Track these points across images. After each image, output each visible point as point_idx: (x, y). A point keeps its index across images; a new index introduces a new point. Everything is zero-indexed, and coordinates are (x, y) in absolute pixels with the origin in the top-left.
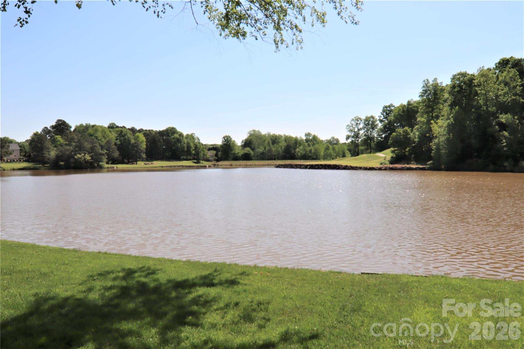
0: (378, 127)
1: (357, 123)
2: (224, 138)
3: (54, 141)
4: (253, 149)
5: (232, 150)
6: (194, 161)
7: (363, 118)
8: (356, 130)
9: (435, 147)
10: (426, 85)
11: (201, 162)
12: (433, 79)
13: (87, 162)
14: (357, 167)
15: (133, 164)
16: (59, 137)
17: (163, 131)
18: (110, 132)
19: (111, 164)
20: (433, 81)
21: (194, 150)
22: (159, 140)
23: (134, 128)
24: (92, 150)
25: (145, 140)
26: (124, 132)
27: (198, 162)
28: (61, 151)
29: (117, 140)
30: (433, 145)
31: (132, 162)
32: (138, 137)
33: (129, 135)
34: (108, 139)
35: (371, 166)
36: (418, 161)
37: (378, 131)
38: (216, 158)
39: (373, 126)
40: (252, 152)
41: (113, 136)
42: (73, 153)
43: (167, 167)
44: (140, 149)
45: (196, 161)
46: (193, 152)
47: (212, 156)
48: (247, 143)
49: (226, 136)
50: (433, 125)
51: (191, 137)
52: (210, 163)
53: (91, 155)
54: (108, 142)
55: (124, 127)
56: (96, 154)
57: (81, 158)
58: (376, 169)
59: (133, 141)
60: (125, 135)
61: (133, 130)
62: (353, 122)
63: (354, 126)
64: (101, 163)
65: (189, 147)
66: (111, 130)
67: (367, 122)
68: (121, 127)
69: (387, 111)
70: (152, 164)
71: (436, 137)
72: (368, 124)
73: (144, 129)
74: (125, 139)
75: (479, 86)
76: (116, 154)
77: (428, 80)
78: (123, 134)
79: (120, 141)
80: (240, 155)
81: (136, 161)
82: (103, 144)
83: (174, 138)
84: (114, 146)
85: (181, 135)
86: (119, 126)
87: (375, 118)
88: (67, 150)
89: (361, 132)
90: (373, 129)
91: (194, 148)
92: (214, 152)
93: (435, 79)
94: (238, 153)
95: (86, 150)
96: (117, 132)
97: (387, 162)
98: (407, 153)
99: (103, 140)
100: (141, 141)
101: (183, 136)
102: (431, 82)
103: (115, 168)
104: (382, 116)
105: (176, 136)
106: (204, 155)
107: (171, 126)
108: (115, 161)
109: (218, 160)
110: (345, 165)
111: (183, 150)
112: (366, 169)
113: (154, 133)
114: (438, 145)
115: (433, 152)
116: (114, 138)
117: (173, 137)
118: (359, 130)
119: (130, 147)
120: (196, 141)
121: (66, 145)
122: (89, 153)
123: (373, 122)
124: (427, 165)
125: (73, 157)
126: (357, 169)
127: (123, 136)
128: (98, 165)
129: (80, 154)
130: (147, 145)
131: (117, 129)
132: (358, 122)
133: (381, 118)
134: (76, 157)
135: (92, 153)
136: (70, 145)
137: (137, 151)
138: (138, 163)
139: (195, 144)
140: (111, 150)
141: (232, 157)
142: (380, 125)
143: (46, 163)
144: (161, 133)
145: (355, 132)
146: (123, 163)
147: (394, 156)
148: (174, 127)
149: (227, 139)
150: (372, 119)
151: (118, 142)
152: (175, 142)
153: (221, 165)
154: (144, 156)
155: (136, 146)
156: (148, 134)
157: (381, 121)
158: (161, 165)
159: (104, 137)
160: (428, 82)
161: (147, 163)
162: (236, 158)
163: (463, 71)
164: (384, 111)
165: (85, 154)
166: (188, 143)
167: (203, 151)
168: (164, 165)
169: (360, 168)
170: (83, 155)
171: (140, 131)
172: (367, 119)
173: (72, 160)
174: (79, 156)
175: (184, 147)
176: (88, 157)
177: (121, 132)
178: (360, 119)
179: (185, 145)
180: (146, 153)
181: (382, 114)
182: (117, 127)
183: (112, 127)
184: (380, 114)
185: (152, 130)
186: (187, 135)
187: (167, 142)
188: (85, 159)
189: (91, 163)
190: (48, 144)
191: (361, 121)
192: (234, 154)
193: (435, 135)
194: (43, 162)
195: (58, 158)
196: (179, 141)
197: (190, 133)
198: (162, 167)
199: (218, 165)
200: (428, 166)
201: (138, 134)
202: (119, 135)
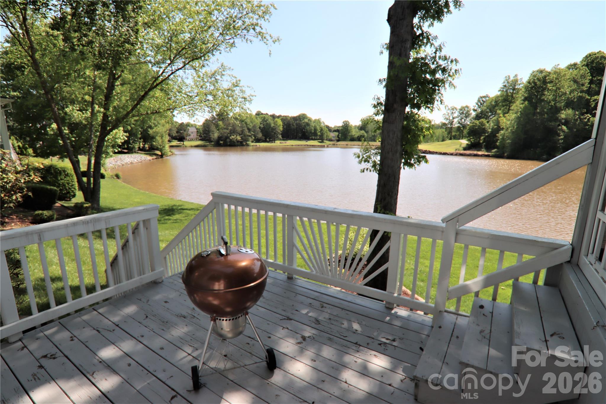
0: (472, 116)
1: (452, 112)
2: (344, 122)
3: (217, 126)
4: (367, 132)
5: (349, 132)
6: (319, 141)
7: (459, 107)
8: (451, 118)
9: (501, 137)
10: (507, 80)
11: (325, 141)
12: (514, 76)
13: (238, 141)
14: (434, 152)
15: (272, 142)
16: (220, 123)
17: (296, 117)
18: (256, 118)
19: (255, 142)
20: (514, 77)
21: (320, 132)
22: (293, 124)
23: (274, 114)
24: (242, 133)
25: (282, 124)
26: (266, 118)
27: (322, 142)
28: (221, 134)
29: (261, 124)
30: (500, 135)
31: (272, 141)
32: (277, 121)
33: (270, 120)
34: (254, 124)
35: (445, 152)
36: (488, 149)
37: (471, 120)
38: (338, 139)
39: (467, 115)
40: (366, 134)
41: (258, 121)
42: (229, 135)
43: (296, 145)
44: (277, 132)
45: (320, 141)
46: (319, 134)
47: (334, 137)
48: (363, 127)
49: (346, 121)
50: (502, 119)
51: (318, 121)
52: (331, 143)
53: (241, 136)
54: (254, 126)
55: (267, 114)
56: (245, 136)
57: (234, 139)
58: (448, 155)
59: (272, 125)
60: (267, 120)
61: (273, 116)
62: (449, 111)
63: (449, 115)
64: (248, 142)
65: (315, 130)
66: (257, 116)
67: (462, 111)
68: (265, 114)
69: (481, 102)
70: (285, 143)
71: (503, 129)
72: (463, 113)
73: (283, 115)
74: (267, 124)
75: (551, 82)
76: (260, 135)
77: (509, 76)
78: (266, 120)
79: (264, 125)
80: (356, 136)
81: (275, 141)
82: (250, 127)
83: (304, 123)
84: (258, 129)
85: (310, 120)
86: (264, 113)
87: (470, 108)
88: (225, 133)
89: (456, 120)
90: (466, 117)
91: (319, 131)
92: (337, 133)
93: (516, 76)
94: (355, 135)
95: (237, 133)
96: (262, 117)
97: (462, 149)
98: (481, 142)
99: (251, 124)
100: (278, 125)
101: (311, 121)
102: (512, 78)
103: (258, 146)
104: (477, 106)
105: (306, 120)
106: (327, 136)
107: (303, 113)
108: (258, 140)
109: (338, 141)
110: (425, 150)
111: (311, 133)
112: (441, 154)
113: (289, 118)
114: (504, 135)
115: (499, 141)
116: (259, 123)
117: (304, 121)
118: (453, 118)
119: (270, 130)
120: (322, 125)
121: (225, 129)
122: (240, 135)
123: (468, 111)
124: (492, 152)
125: (229, 138)
126: (433, 154)
127: (266, 121)
128: (246, 143)
129: (233, 136)
130: (283, 127)
131: (262, 116)
132: (454, 112)
133: (476, 108)
134: (231, 138)
135: (242, 134)
136: (227, 129)
137: (275, 133)
138: (276, 142)
139: (321, 127)
140: (256, 132)
141: (349, 138)
142: (473, 114)
143: (212, 142)
144: (295, 119)
145: (450, 120)
146: (265, 141)
147: (470, 143)
148: (305, 113)
149: (346, 124)
150: (466, 109)
151: (262, 126)
152: (305, 126)
153: (339, 145)
154: (280, 136)
155: (274, 129)
156: (284, 119)
157: (475, 110)
158: (292, 144)
159: (251, 122)
160: (509, 78)
161: (283, 142)
162: (353, 139)
163: (542, 68)
164: (479, 101)
165: (237, 136)
166: (315, 127)
167: (326, 133)
168: (293, 144)
169: (436, 153)
170: (235, 136)
171: (279, 117)
172: (462, 109)
173: (228, 140)
174: (232, 137)
175: (311, 129)
176: (239, 138)
177: (264, 118)
178: (456, 109)
179: (313, 128)
180: (282, 134)
181: (477, 104)
182: (262, 114)
183: (258, 114)
184: (475, 104)
185: (288, 116)
186: (315, 120)
187: (299, 125)
188: (237, 139)
189: (241, 142)
190: (213, 128)
191: (457, 110)
192: (352, 135)
193: (501, 127)
194: (209, 140)
195: (220, 138)
196: (308, 124)
197: (317, 119)
198: (292, 145)
199: (337, 144)
200: (493, 154)
201: (277, 119)
202: (263, 120)
